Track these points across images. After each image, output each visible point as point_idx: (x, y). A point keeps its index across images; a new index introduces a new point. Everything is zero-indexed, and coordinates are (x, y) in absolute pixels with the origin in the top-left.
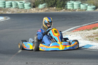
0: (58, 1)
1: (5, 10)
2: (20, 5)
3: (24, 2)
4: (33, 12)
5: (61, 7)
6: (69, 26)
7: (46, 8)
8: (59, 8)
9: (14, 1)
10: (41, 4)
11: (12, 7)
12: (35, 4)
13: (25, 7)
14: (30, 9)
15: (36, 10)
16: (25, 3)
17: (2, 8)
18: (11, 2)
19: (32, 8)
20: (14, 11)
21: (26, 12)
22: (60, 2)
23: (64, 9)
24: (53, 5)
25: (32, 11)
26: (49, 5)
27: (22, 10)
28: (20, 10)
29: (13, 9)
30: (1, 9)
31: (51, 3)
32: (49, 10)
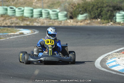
0: (104, 11)
1: (32, 21)
2: (53, 15)
4: (69, 25)
5: (108, 19)
6: (118, 45)
7: (88, 20)
8: (105, 20)
9: (45, 8)
10: (81, 14)
11: (42, 17)
12: (73, 13)
13: (59, 17)
14: (66, 20)
15: (74, 22)
16: (59, 12)
17: (28, 17)
18: (41, 11)
19: (69, 19)
20: (44, 22)
21: (60, 24)
22: (107, 13)
23: (111, 22)
24: (97, 16)
26: (91, 16)
27: (55, 22)
28: (52, 21)
29: (43, 19)
31: (94, 13)
32: (91, 23)
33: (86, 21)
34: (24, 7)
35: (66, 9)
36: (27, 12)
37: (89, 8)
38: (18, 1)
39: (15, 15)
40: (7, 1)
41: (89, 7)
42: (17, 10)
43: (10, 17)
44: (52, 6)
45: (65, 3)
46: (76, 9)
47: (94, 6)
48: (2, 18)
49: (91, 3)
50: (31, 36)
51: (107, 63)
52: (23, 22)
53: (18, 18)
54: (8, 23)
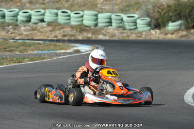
1: (95, 32)
2: (128, 22)
3: (136, 16)
7: (183, 30)
9: (116, 13)
10: (172, 22)
11: (111, 25)
12: (160, 21)
13: (138, 26)
14: (148, 31)
15: (161, 33)
16: (139, 18)
18: (111, 16)
19: (153, 29)
20: (114, 34)
21: (139, 37)
25: (152, 36)
26: (188, 24)
27: (132, 33)
28: (127, 33)
29: (113, 29)
30: (88, 28)
32: (189, 35)
33: (180, 32)
34: (83, 11)
35: (148, 13)
36: (88, 17)
37: (185, 12)
38: (74, 1)
39: (70, 22)
40: (58, 2)
41: (185, 10)
42: (72, 15)
43: (61, 26)
44: (127, 9)
45: (148, 5)
46: (165, 13)
47: (192, 9)
48: (50, 28)
49: (188, 4)
52: (82, 34)
53: (74, 28)
54: (58, 35)
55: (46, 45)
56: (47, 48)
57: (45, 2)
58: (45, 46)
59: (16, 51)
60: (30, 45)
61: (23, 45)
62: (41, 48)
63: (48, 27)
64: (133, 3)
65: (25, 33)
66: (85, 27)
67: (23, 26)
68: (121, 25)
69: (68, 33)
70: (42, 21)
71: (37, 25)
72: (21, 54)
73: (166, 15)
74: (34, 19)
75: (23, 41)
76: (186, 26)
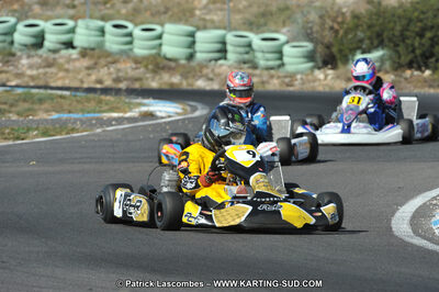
3: (283, 38)
7: (387, 72)
9: (235, 29)
10: (364, 52)
11: (225, 59)
12: (335, 50)
13: (286, 59)
14: (309, 72)
15: (338, 77)
16: (287, 42)
17: (175, 60)
18: (224, 37)
19: (319, 68)
21: (288, 85)
25: (316, 84)
26: (399, 57)
27: (272, 77)
28: (260, 76)
29: (229, 67)
30: (173, 64)
31: (410, 49)
32: (400, 82)
33: (381, 74)
34: (162, 25)
35: (309, 31)
36: (172, 39)
37: (393, 29)
38: (141, 1)
39: (131, 50)
40: (105, 3)
41: (391, 25)
42: (137, 32)
43: (112, 58)
44: (262, 21)
45: (309, 12)
46: (346, 33)
47: (408, 25)
48: (86, 62)
49: (400, 11)
50: (180, 124)
51: (433, 220)
52: (157, 78)
53: (140, 63)
54: (105, 78)
55: (78, 101)
56: (80, 106)
57: (76, 3)
58: (75, 103)
59: (10, 112)
60: (41, 101)
61: (25, 100)
62: (66, 107)
63: (82, 60)
64: (274, 9)
65: (29, 72)
66: (166, 62)
67: (24, 56)
68: (246, 57)
69: (127, 73)
70: (69, 45)
71: (57, 56)
72: (21, 119)
73: (350, 36)
74: (51, 40)
75: (26, 90)
76: (394, 62)
